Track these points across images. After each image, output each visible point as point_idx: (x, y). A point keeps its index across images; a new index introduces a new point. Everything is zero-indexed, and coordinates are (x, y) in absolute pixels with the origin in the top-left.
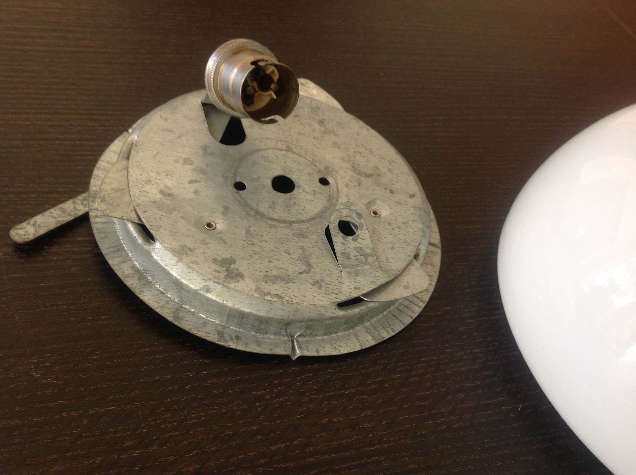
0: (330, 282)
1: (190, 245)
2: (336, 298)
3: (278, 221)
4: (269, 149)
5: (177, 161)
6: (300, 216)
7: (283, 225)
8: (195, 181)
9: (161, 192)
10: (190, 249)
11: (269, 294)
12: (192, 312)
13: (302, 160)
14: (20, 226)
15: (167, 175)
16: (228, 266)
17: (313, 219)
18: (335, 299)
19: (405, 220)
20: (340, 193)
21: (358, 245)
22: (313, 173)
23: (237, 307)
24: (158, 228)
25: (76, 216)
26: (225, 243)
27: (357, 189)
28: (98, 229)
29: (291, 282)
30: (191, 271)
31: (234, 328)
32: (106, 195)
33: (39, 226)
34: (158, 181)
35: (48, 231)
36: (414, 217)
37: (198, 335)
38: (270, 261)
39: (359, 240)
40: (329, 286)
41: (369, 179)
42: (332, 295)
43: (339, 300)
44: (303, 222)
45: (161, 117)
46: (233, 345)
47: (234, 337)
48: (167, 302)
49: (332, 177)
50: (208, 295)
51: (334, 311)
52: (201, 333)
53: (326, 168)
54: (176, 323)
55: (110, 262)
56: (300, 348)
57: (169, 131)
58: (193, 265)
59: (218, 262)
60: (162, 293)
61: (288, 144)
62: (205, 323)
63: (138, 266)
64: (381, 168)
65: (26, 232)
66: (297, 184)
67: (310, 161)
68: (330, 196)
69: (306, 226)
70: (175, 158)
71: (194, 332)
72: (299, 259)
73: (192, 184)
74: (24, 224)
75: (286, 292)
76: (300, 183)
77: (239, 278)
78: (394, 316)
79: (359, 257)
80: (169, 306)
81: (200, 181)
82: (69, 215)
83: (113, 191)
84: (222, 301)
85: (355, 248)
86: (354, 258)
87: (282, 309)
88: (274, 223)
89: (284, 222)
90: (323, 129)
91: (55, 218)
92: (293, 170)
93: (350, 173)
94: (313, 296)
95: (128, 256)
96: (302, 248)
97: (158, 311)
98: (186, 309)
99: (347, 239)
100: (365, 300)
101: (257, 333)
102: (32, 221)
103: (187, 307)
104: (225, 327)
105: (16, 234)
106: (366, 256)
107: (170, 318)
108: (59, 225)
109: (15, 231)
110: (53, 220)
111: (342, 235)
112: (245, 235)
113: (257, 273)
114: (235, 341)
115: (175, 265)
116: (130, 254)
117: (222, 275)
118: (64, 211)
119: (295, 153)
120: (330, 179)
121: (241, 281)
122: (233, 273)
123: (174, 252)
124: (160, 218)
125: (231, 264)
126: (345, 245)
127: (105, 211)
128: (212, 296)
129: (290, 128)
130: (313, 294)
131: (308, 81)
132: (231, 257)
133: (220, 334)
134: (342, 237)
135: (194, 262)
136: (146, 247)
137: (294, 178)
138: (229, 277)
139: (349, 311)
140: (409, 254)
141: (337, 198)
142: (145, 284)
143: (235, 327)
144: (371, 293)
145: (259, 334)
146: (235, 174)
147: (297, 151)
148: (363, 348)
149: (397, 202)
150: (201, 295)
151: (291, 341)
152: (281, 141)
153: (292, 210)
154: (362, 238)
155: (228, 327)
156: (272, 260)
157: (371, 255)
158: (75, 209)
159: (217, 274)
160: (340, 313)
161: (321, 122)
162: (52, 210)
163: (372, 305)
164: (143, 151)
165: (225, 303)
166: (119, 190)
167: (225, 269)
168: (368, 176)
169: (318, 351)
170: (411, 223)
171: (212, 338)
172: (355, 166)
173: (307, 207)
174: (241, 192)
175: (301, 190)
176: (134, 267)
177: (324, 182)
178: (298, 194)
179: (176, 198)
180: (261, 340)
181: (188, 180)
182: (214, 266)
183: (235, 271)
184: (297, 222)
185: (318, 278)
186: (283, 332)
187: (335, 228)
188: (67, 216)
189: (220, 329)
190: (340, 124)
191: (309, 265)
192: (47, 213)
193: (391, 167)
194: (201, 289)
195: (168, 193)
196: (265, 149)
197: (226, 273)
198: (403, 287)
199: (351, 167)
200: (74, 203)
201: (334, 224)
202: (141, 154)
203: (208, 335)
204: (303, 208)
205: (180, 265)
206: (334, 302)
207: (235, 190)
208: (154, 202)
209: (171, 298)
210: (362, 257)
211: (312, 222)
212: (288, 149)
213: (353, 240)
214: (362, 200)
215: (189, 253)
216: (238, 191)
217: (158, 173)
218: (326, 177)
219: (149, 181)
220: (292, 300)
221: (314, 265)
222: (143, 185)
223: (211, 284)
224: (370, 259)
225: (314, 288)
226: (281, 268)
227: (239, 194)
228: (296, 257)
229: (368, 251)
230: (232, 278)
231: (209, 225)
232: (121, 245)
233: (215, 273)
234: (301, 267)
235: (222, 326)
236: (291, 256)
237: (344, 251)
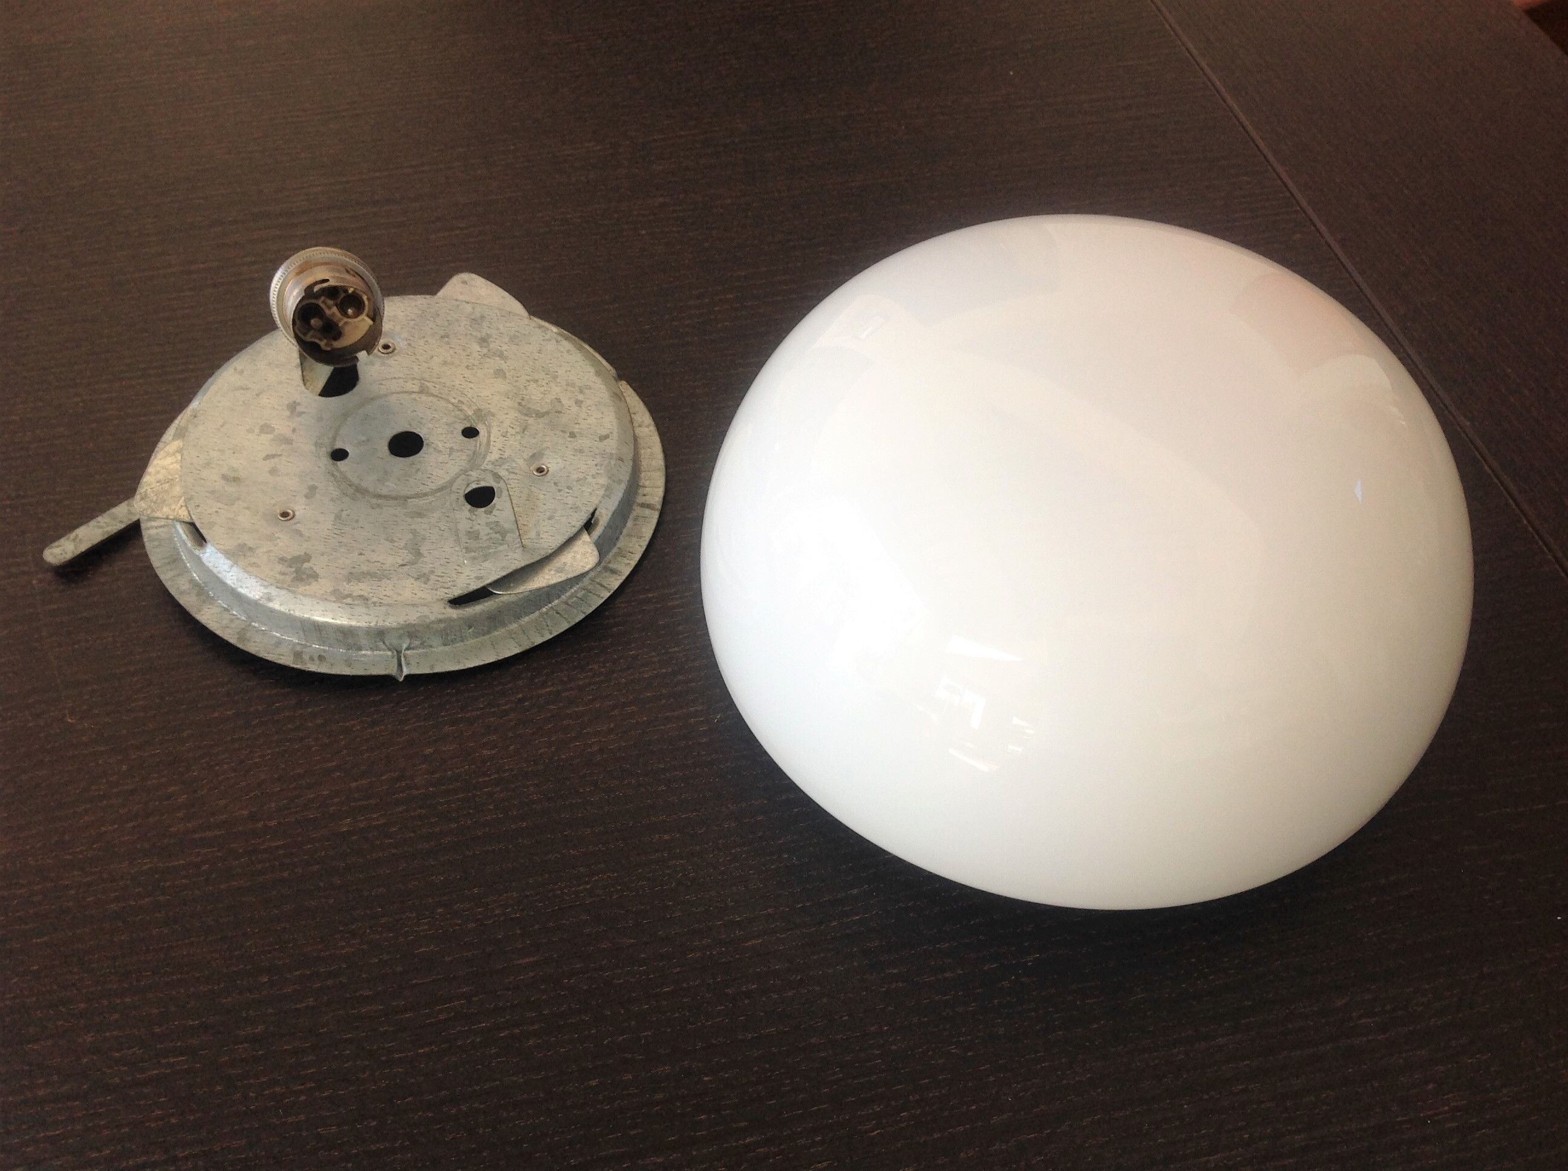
0: (443, 573)
1: (250, 544)
2: (446, 593)
3: (385, 497)
4: (393, 393)
5: (250, 431)
6: (422, 487)
7: (392, 502)
8: (273, 456)
9: (225, 477)
10: (250, 549)
11: (349, 596)
12: (262, 630)
13: (443, 403)
14: (56, 544)
15: (234, 453)
16: (299, 565)
17: (441, 489)
18: (444, 594)
19: (581, 476)
20: (491, 447)
21: (492, 519)
22: (455, 422)
23: (308, 616)
24: (212, 525)
25: (129, 523)
26: (301, 535)
27: (518, 437)
28: (150, 536)
29: (384, 579)
30: (248, 577)
31: (317, 646)
32: (149, 490)
33: (80, 540)
34: (221, 462)
35: (90, 545)
36: (598, 469)
37: (268, 658)
38: (361, 554)
39: (495, 512)
40: (440, 579)
41: (540, 420)
42: (442, 590)
43: (449, 596)
44: (425, 495)
45: (235, 369)
46: (313, 668)
47: (316, 658)
48: (232, 621)
49: (485, 424)
50: (271, 605)
51: (444, 611)
52: (272, 656)
53: (478, 412)
54: (240, 646)
55: (162, 577)
56: (408, 664)
57: (243, 389)
58: (251, 569)
59: (286, 561)
60: (226, 610)
61: (423, 382)
62: (279, 643)
63: (197, 578)
64: (565, 401)
65: (64, 550)
66: (427, 441)
67: (453, 404)
68: (474, 453)
69: (428, 501)
70: (248, 427)
71: (263, 655)
72: (405, 547)
73: (268, 461)
74: (62, 541)
75: (375, 591)
76: (431, 439)
77: (311, 580)
78: (558, 613)
79: (494, 535)
80: (233, 626)
81: (280, 455)
82: (121, 522)
83: (158, 484)
84: (287, 611)
85: (487, 524)
86: (485, 538)
87: (367, 614)
88: (380, 501)
89: (395, 498)
90: (485, 351)
91: (102, 528)
92: (424, 421)
93: (513, 414)
94: (413, 593)
95: (186, 567)
96: (414, 533)
97: (219, 632)
98: (256, 627)
99: (476, 513)
100: (495, 594)
101: (349, 649)
102: (72, 535)
103: (256, 625)
104: (305, 646)
105: (51, 554)
106: (503, 533)
107: (233, 640)
108: (106, 537)
109: (49, 550)
110: (100, 531)
111: (469, 507)
112: (332, 523)
113: (338, 570)
114: (317, 662)
115: (229, 570)
116: (188, 565)
117: (288, 578)
118: (114, 519)
119: (433, 395)
120: (480, 427)
121: (314, 583)
122: (304, 573)
123: (230, 554)
124: (217, 512)
125: (303, 563)
126: (472, 521)
127: (145, 512)
128: (276, 605)
129: (432, 357)
130: (413, 591)
131: (474, 276)
132: (305, 553)
133: (298, 655)
134: (469, 510)
135: (253, 565)
136: (197, 552)
137: (422, 433)
138: (298, 580)
139: (467, 609)
140: (573, 523)
141: (484, 455)
142: (204, 602)
143: (319, 645)
144: (499, 583)
145: (351, 651)
146: (334, 439)
147: (436, 392)
148: (500, 658)
149: (576, 450)
150: (262, 606)
151: (396, 657)
152: (414, 379)
153: (411, 480)
154: (500, 508)
155: (311, 646)
156: (363, 552)
157: (511, 531)
158: (130, 513)
159: (282, 577)
160: (454, 613)
161: (483, 341)
162: (100, 519)
163: (505, 599)
164: (204, 423)
165: (292, 612)
166: (167, 481)
167: (294, 569)
168: (540, 415)
169: (432, 667)
170: (590, 479)
171: (287, 660)
172: (524, 403)
173: (434, 474)
174: (339, 463)
175: (432, 450)
176: (192, 581)
177: (470, 433)
178: (426, 456)
179: (244, 482)
180: (354, 658)
181: (264, 456)
182: (280, 567)
183: (307, 572)
184: (417, 496)
185: (426, 569)
186: (381, 644)
187: (458, 499)
188: (118, 524)
189: (298, 648)
190: (514, 339)
191: (419, 554)
192: (93, 523)
193: (581, 397)
194: (261, 598)
195: (234, 478)
196: (386, 395)
197: (295, 575)
198: (555, 570)
199: (516, 405)
200: (128, 505)
201: (458, 493)
202: (201, 428)
203: (282, 657)
204: (430, 476)
205: (235, 569)
206: (442, 599)
207: (331, 461)
208: (213, 492)
209: (236, 615)
210: (498, 534)
211: (439, 494)
212: (423, 391)
213: (485, 512)
214: (522, 453)
215: (249, 554)
216: (335, 462)
217: (222, 451)
218: (474, 425)
219: (208, 464)
220: (381, 601)
221: (425, 553)
222: (200, 470)
223: (273, 591)
224: (509, 537)
225: (417, 583)
226: (375, 562)
227: (336, 464)
228: (402, 545)
229: (507, 526)
230: (302, 580)
231: (285, 514)
232: (178, 554)
233: (278, 576)
234: (405, 556)
235: (302, 644)
236: (395, 544)
237: (471, 530)
